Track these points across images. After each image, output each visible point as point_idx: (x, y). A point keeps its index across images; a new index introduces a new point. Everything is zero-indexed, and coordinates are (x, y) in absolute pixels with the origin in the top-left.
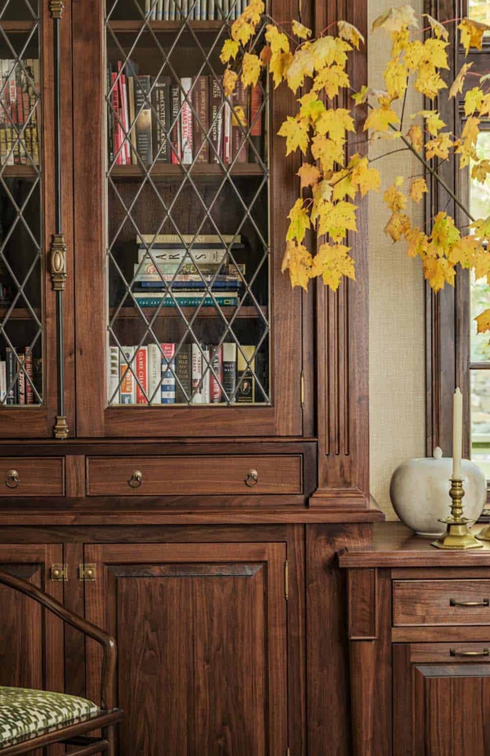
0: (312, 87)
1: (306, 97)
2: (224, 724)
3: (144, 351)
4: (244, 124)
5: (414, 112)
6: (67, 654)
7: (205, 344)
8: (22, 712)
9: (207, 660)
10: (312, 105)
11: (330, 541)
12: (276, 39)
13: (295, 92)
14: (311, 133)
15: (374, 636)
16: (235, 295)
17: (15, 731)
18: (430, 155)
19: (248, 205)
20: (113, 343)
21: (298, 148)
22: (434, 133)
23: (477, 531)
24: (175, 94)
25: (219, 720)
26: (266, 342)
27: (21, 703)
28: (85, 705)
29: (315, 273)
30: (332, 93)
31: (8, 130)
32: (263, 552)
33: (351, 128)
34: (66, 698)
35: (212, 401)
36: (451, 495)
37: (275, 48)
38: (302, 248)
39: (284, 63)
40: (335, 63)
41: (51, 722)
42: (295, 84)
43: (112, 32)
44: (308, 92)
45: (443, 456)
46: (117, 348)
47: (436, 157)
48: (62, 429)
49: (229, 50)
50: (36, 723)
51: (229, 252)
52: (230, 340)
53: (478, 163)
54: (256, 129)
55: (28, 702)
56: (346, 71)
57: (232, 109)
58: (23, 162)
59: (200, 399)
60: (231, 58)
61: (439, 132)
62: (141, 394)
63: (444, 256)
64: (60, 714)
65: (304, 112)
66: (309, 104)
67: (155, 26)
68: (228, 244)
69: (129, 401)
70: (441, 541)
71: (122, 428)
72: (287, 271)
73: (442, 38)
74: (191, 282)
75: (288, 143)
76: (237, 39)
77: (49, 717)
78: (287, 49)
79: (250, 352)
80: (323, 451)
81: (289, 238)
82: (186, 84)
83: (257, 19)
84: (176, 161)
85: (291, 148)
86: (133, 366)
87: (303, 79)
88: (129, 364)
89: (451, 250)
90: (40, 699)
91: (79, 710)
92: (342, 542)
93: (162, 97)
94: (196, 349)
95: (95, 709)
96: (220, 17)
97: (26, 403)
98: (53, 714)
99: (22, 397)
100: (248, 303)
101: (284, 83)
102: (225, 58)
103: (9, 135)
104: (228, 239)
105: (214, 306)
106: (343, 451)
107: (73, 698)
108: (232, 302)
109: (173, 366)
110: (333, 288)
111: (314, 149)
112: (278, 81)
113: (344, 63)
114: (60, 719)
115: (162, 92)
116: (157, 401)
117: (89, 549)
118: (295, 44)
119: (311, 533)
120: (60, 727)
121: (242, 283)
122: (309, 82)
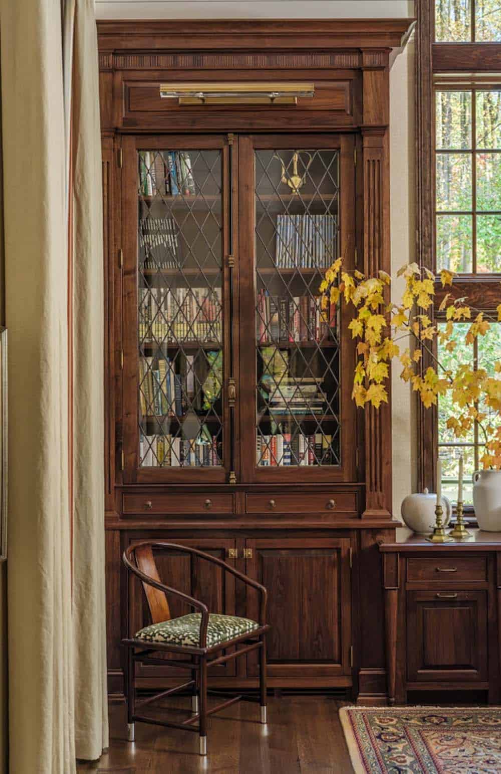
0: (364, 304)
1: (362, 309)
2: (318, 632)
3: (275, 438)
4: (326, 321)
5: (414, 316)
6: (237, 595)
7: (306, 435)
8: (222, 627)
9: (310, 600)
10: (364, 313)
11: (374, 538)
12: (347, 279)
13: (356, 306)
14: (364, 327)
15: (397, 586)
16: (321, 408)
17: (219, 637)
18: (423, 338)
19: (329, 362)
20: (259, 434)
21: (358, 335)
22: (425, 326)
23: (447, 532)
24: (290, 306)
25: (315, 631)
26: (338, 433)
27: (220, 622)
28: (251, 623)
29: (367, 399)
30: (375, 307)
31: (205, 324)
32: (338, 543)
33: (384, 324)
34: (242, 620)
35: (309, 464)
36: (436, 513)
37: (347, 284)
38: (360, 386)
39: (351, 292)
40: (376, 292)
41: (236, 632)
42: (356, 302)
43: (260, 275)
44: (363, 306)
45: (429, 493)
46: (260, 436)
47: (426, 339)
48: (233, 479)
49: (324, 286)
50: (229, 633)
51: (319, 387)
52: (319, 432)
53: (449, 342)
54: (332, 325)
55: (223, 622)
56: (382, 295)
57: (320, 313)
58: (213, 340)
59: (304, 463)
60: (325, 289)
61: (428, 326)
62: (273, 460)
63: (431, 390)
64: (240, 627)
65: (361, 317)
66: (363, 313)
67: (282, 271)
68: (319, 383)
69: (267, 464)
70: (431, 537)
71: (263, 478)
72: (354, 399)
73: (432, 279)
74: (299, 402)
75: (353, 333)
76: (328, 279)
77: (235, 629)
78: (353, 285)
79: (329, 438)
80: (368, 489)
81: (355, 382)
82: (296, 300)
83: (338, 269)
84: (292, 340)
85: (354, 335)
86: (269, 446)
87: (360, 299)
88: (267, 445)
89: (435, 386)
90: (229, 620)
91: (249, 626)
92: (379, 537)
93: (284, 307)
94: (301, 437)
95: (256, 626)
96: (314, 267)
97: (213, 465)
98: (237, 628)
99: (211, 462)
100: (329, 413)
101: (351, 302)
102: (322, 289)
103: (205, 327)
104: (318, 380)
105: (311, 414)
106: (379, 489)
107: (245, 619)
108: (319, 412)
109: (290, 446)
110: (377, 407)
111: (366, 335)
112: (348, 301)
113: (381, 291)
114: (240, 630)
115: (284, 305)
116: (281, 464)
117: (248, 541)
118: (357, 282)
119: (363, 533)
120: (240, 634)
121: (325, 402)
122: (363, 301)
